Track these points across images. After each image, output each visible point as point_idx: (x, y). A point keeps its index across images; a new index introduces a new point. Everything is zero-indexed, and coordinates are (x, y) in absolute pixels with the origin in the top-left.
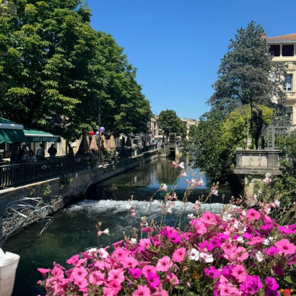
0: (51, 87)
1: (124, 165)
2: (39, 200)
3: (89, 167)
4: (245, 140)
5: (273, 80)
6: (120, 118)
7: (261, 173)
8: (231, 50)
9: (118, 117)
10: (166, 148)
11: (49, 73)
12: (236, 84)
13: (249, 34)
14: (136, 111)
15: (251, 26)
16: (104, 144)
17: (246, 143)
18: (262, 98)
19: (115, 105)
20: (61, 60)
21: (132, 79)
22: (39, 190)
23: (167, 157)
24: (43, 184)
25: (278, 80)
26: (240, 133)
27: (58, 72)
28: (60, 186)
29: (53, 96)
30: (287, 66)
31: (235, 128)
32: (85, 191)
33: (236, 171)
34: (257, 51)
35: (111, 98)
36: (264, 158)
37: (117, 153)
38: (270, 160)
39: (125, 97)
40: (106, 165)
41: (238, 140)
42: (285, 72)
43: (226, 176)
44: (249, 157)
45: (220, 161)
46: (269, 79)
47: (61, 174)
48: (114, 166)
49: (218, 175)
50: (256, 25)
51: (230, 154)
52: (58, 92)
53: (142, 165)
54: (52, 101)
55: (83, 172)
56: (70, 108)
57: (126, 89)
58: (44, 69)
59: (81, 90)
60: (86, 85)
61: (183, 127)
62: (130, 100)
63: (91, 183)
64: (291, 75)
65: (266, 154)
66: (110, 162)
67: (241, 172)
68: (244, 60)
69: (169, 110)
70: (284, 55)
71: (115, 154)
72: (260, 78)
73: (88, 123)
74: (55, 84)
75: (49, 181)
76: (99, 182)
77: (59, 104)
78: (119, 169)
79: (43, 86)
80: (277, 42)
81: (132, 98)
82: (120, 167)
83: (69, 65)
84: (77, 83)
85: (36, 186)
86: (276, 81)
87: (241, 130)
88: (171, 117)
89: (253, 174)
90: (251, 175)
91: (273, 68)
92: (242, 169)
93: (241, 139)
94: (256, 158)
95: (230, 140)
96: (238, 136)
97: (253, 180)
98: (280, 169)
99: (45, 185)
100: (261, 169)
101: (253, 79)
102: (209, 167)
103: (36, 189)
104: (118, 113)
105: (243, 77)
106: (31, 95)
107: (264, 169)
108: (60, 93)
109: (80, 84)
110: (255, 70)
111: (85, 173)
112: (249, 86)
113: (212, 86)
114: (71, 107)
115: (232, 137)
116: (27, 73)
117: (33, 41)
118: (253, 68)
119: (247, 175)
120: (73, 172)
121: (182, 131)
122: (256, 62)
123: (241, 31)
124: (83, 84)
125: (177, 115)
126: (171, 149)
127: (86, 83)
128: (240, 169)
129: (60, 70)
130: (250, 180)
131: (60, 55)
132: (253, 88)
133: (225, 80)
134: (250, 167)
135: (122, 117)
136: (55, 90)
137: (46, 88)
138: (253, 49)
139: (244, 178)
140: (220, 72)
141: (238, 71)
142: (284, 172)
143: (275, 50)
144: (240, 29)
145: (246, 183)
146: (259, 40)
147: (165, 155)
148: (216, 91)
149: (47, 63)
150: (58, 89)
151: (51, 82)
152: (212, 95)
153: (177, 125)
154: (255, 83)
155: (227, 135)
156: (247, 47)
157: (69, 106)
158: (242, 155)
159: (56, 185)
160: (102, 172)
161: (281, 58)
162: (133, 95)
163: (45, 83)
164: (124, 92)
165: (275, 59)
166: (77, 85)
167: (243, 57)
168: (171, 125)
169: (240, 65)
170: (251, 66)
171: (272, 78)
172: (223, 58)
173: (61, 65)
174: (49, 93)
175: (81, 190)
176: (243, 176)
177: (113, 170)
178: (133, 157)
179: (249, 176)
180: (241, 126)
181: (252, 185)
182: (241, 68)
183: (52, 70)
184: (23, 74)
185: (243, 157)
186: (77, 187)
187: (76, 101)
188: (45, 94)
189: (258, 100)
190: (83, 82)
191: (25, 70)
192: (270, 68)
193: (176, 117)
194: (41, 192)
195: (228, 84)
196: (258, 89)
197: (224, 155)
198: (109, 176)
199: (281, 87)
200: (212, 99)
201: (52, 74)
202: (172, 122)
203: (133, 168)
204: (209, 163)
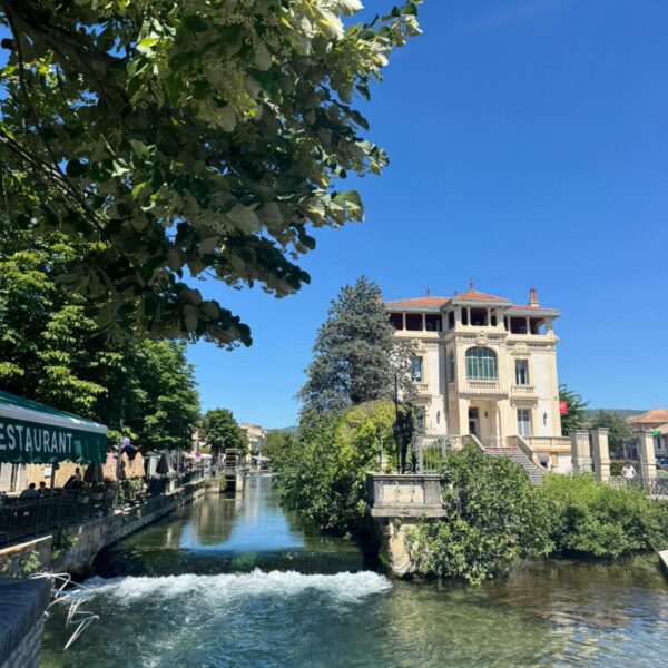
0: (55, 362)
1: (155, 509)
2: (66, 577)
3: (101, 514)
4: (378, 458)
5: (397, 365)
6: (156, 421)
7: (414, 515)
8: (333, 316)
9: (151, 420)
10: (219, 477)
11: (55, 337)
12: (341, 369)
13: (359, 295)
14: (184, 410)
15: (361, 285)
16: (125, 469)
17: (380, 463)
18: (382, 391)
19: (147, 397)
20: (77, 315)
21: (180, 353)
22: (17, 560)
23: (221, 492)
24: (25, 548)
25: (403, 364)
26: (369, 447)
27: (71, 336)
28: (52, 551)
29: (59, 377)
30: (416, 345)
31: (361, 438)
32: (91, 562)
33: (375, 513)
34: (372, 320)
35: (141, 386)
36: (418, 488)
37: (145, 486)
38: (427, 491)
39: (166, 383)
40: (128, 508)
41: (367, 458)
42: (414, 354)
43: (346, 522)
44: (394, 487)
45: (333, 496)
46: (391, 363)
47: (56, 527)
48: (139, 512)
49: (333, 521)
50: (368, 282)
51: (354, 482)
52: (69, 371)
53: (181, 508)
54: (56, 387)
55: (91, 523)
56: (88, 401)
57: (170, 370)
58: (46, 329)
59: (110, 368)
60: (120, 361)
61: (242, 438)
62: (173, 390)
63: (101, 544)
64: (421, 359)
65: (422, 481)
66: (132, 504)
67: (383, 513)
68: (353, 332)
69: (221, 408)
70: (408, 328)
71: (142, 488)
72: (378, 361)
73: (115, 429)
74: (64, 356)
75: (34, 541)
76: (114, 544)
77: (70, 394)
78: (147, 516)
79: (41, 360)
80: (398, 309)
81: (177, 386)
82: (149, 513)
83: (91, 325)
84: (104, 356)
85: (13, 552)
86: (401, 367)
87: (371, 442)
88: (225, 421)
89: (403, 516)
90: (399, 518)
91: (396, 347)
92: (384, 508)
93: (371, 457)
94: (406, 488)
95: (353, 457)
96: (366, 451)
97: (403, 527)
98: (444, 507)
99: (28, 550)
100: (415, 508)
101: (368, 363)
102: (317, 507)
103: (13, 559)
104: (153, 412)
105: (352, 358)
106: (17, 375)
107: (419, 508)
108: (72, 373)
109: (109, 358)
110: (371, 348)
111: (94, 526)
112: (363, 372)
113: (305, 371)
114: (91, 399)
115: (357, 454)
116: (13, 336)
117: (33, 281)
118: (367, 345)
119: (393, 519)
120: (74, 523)
121: (241, 446)
122: (371, 337)
123: (347, 290)
124: (114, 357)
125: (234, 417)
126: (227, 477)
127: (121, 357)
128: (381, 508)
129: (76, 332)
130: (398, 527)
131: (76, 308)
132: (368, 375)
133: (325, 362)
134: (397, 505)
135: (160, 419)
136: (64, 369)
137: (46, 364)
138: (366, 318)
139: (387, 524)
140: (316, 349)
141: (346, 349)
142: (449, 512)
143: (396, 320)
144: (345, 287)
145: (392, 532)
146: (373, 304)
147: (218, 489)
148: (310, 379)
149: (51, 319)
150: (69, 366)
151: (57, 354)
152: (303, 385)
153: (234, 434)
154: (372, 368)
155: (348, 452)
156: (357, 313)
157: (85, 397)
158: (384, 484)
159: (46, 551)
160: (120, 522)
161: (404, 333)
162: (180, 380)
163: (45, 356)
164: (166, 375)
165: (398, 333)
166: (103, 360)
167: (351, 327)
168: (224, 436)
169: (347, 340)
170: (364, 342)
171: (394, 361)
172: (321, 327)
173: (77, 324)
174: (52, 372)
175: (85, 559)
176: (386, 521)
177: (137, 519)
178: (167, 494)
179: (397, 520)
180: (371, 434)
181: (401, 535)
182: (350, 345)
183: (60, 332)
184: (5, 338)
185: (385, 487)
186: (79, 552)
187: (97, 388)
188: (44, 375)
189: (376, 394)
190: (115, 356)
191: (10, 332)
192: (391, 347)
193: (232, 422)
194: (20, 564)
195: (329, 369)
196: (376, 378)
197: (342, 486)
198: (130, 530)
199: (408, 375)
200: (304, 391)
201: (60, 340)
202: (226, 430)
203: (167, 514)
204: (317, 499)
